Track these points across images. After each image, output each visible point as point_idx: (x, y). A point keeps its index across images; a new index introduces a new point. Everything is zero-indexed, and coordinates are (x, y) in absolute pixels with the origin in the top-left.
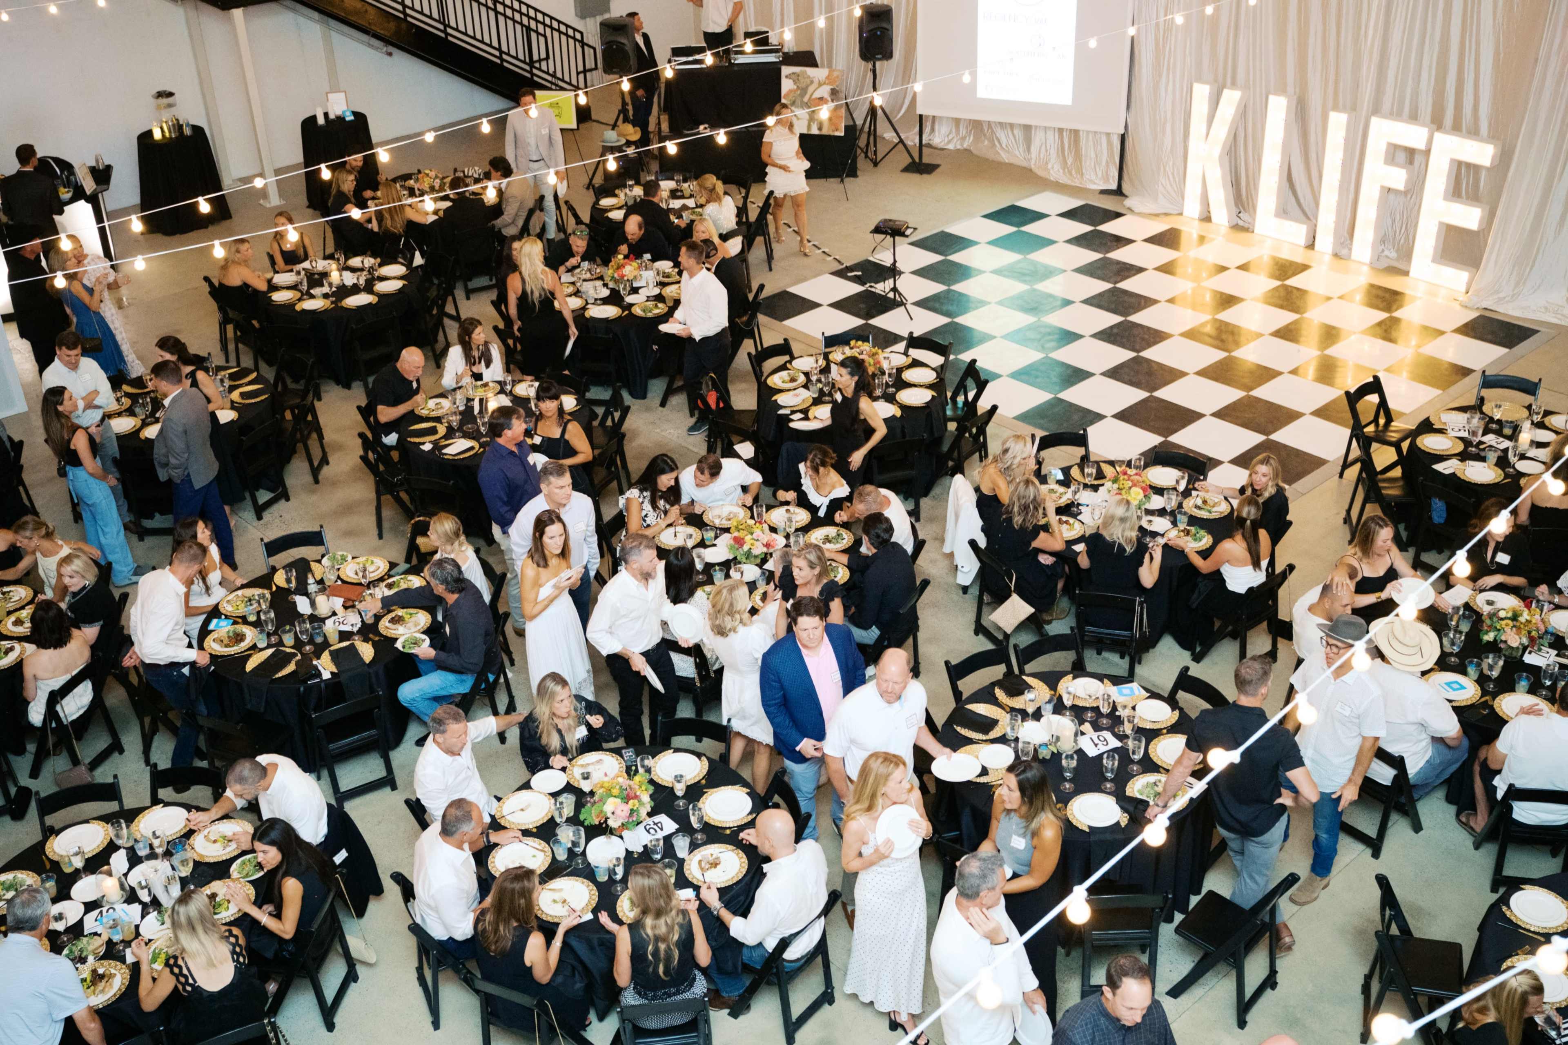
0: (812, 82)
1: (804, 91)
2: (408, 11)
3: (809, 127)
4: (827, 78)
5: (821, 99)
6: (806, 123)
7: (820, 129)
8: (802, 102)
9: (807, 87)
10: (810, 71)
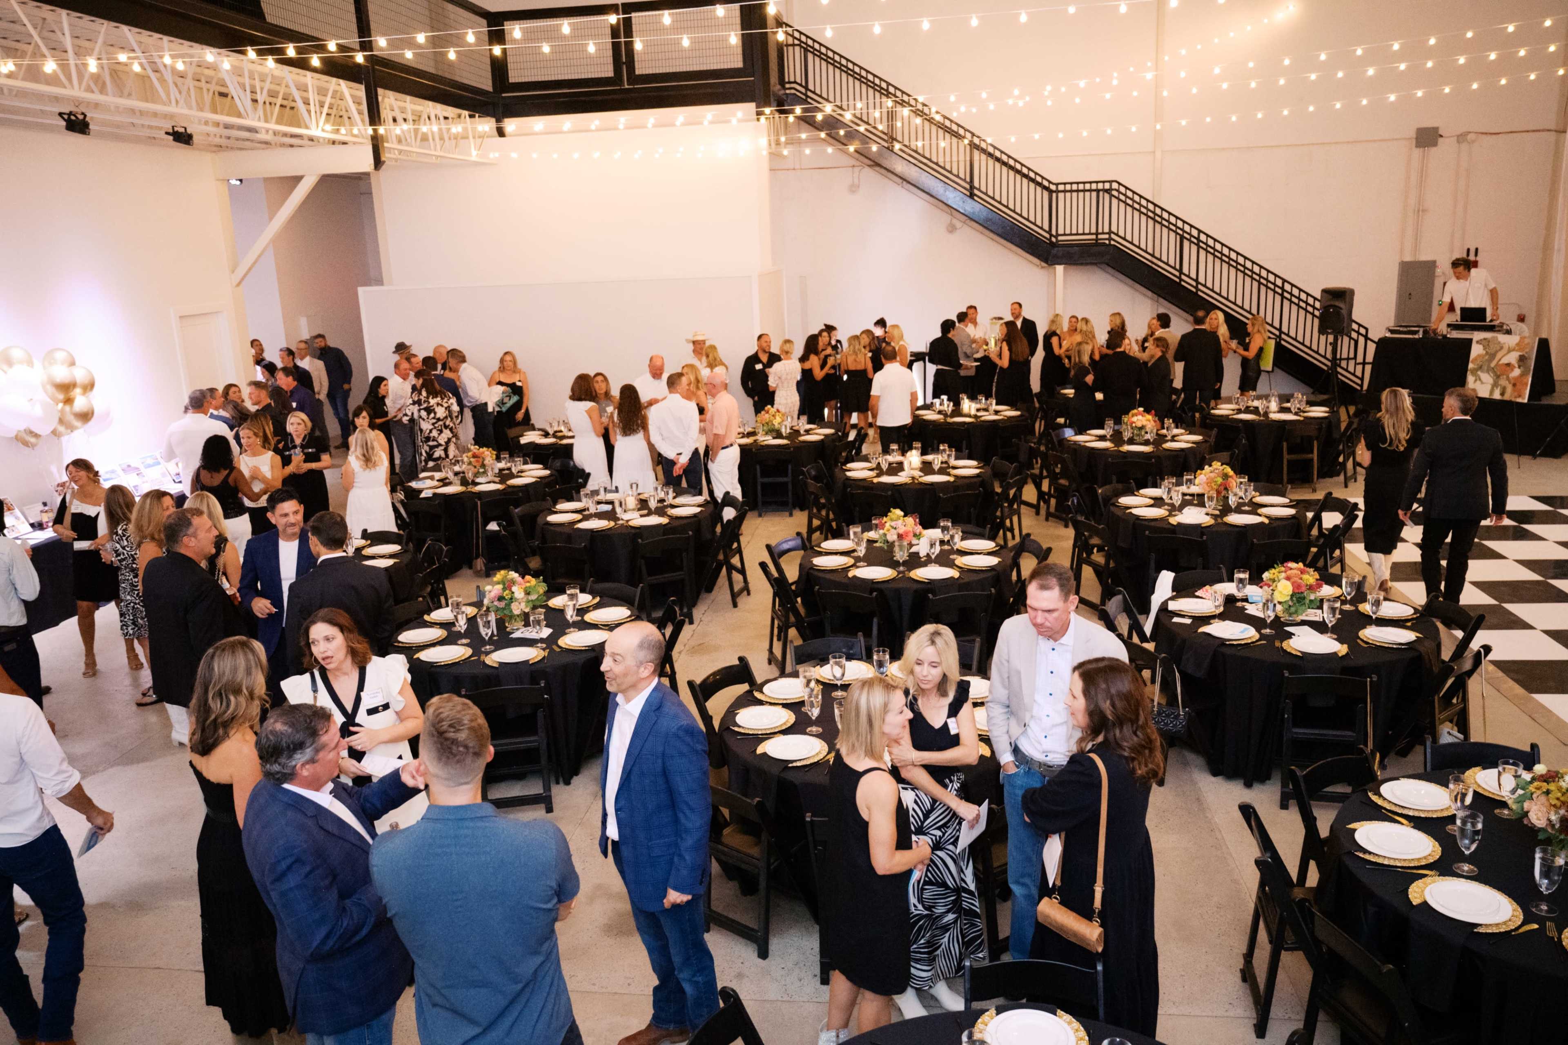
0: (1502, 348)
1: (1493, 356)
2: (1200, 287)
3: (1492, 392)
4: (1517, 344)
5: (1508, 365)
6: (1489, 387)
7: (1502, 394)
8: (1489, 366)
9: (1497, 352)
10: (1502, 338)
